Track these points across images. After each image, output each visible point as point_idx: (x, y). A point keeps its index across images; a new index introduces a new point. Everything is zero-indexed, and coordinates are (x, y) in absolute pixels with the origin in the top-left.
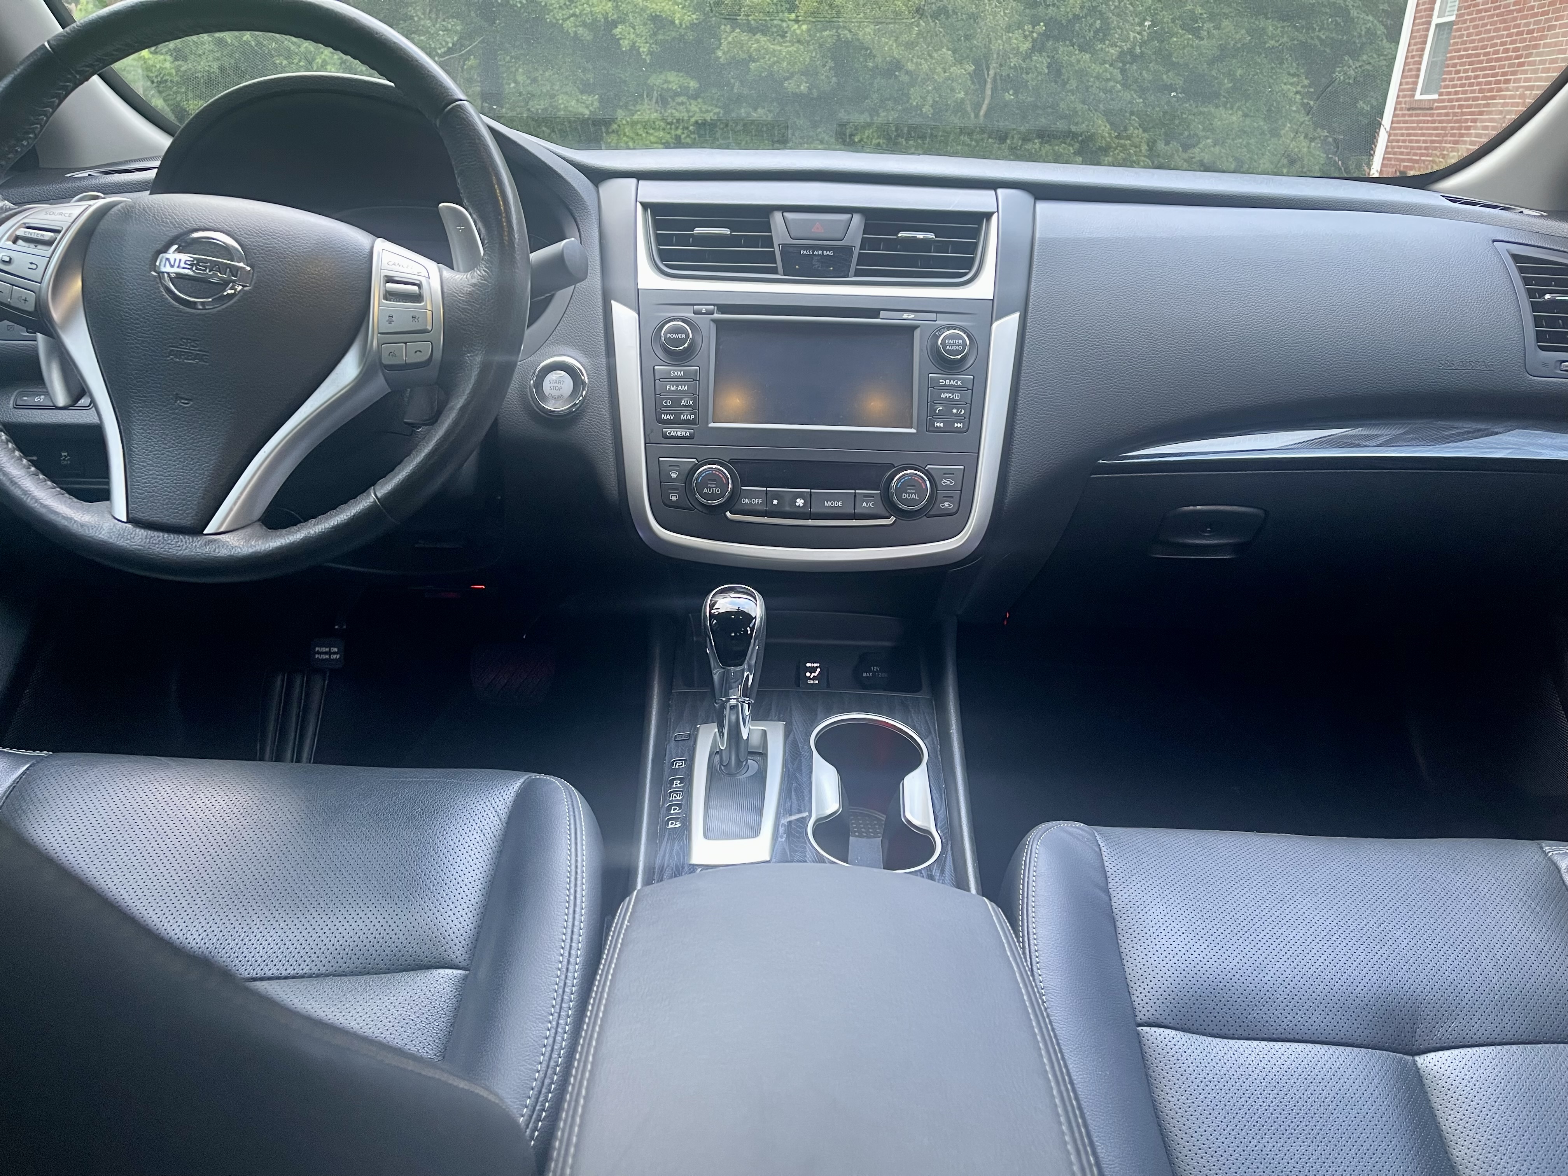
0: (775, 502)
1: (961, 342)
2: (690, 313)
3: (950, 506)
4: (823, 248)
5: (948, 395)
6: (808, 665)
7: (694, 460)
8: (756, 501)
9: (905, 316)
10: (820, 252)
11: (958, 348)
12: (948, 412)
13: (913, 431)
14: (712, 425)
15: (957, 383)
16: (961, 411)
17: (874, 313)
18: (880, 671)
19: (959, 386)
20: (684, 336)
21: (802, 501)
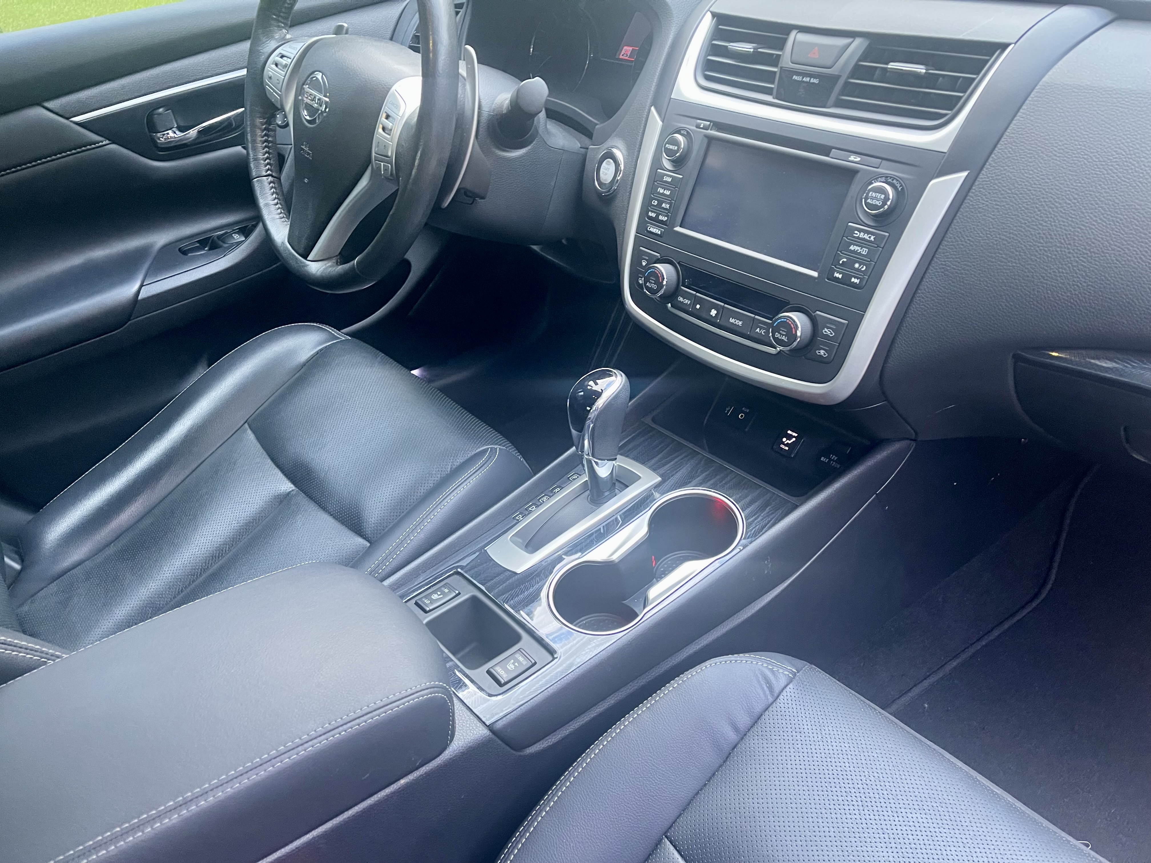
0: (698, 306)
1: (883, 196)
2: (693, 126)
3: (825, 355)
4: (811, 76)
5: (857, 248)
6: (789, 432)
7: (658, 255)
8: (686, 302)
9: (852, 158)
10: (808, 79)
11: (877, 203)
12: (849, 265)
13: (815, 274)
14: (678, 229)
15: (870, 237)
16: (863, 267)
17: (826, 150)
18: (836, 461)
19: (871, 242)
20: (676, 148)
21: (716, 312)
